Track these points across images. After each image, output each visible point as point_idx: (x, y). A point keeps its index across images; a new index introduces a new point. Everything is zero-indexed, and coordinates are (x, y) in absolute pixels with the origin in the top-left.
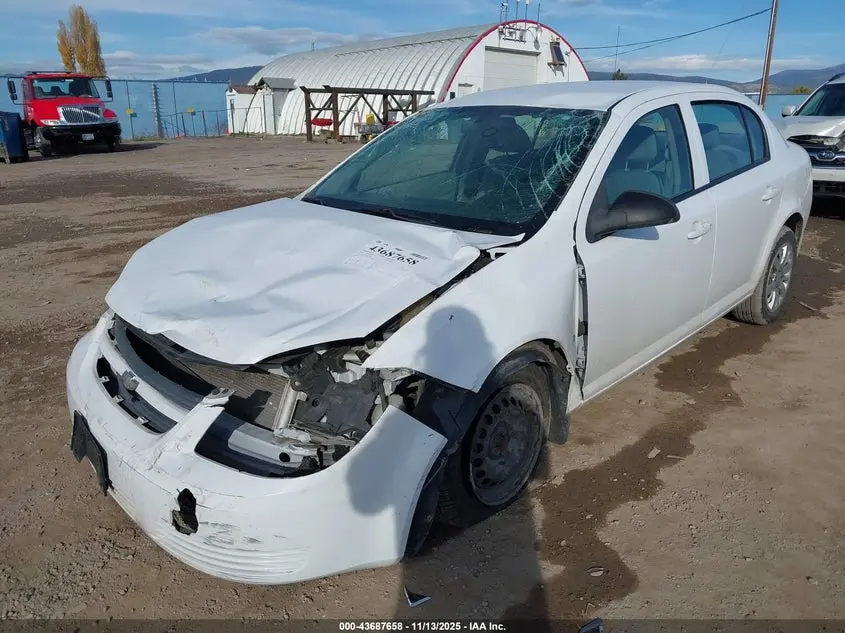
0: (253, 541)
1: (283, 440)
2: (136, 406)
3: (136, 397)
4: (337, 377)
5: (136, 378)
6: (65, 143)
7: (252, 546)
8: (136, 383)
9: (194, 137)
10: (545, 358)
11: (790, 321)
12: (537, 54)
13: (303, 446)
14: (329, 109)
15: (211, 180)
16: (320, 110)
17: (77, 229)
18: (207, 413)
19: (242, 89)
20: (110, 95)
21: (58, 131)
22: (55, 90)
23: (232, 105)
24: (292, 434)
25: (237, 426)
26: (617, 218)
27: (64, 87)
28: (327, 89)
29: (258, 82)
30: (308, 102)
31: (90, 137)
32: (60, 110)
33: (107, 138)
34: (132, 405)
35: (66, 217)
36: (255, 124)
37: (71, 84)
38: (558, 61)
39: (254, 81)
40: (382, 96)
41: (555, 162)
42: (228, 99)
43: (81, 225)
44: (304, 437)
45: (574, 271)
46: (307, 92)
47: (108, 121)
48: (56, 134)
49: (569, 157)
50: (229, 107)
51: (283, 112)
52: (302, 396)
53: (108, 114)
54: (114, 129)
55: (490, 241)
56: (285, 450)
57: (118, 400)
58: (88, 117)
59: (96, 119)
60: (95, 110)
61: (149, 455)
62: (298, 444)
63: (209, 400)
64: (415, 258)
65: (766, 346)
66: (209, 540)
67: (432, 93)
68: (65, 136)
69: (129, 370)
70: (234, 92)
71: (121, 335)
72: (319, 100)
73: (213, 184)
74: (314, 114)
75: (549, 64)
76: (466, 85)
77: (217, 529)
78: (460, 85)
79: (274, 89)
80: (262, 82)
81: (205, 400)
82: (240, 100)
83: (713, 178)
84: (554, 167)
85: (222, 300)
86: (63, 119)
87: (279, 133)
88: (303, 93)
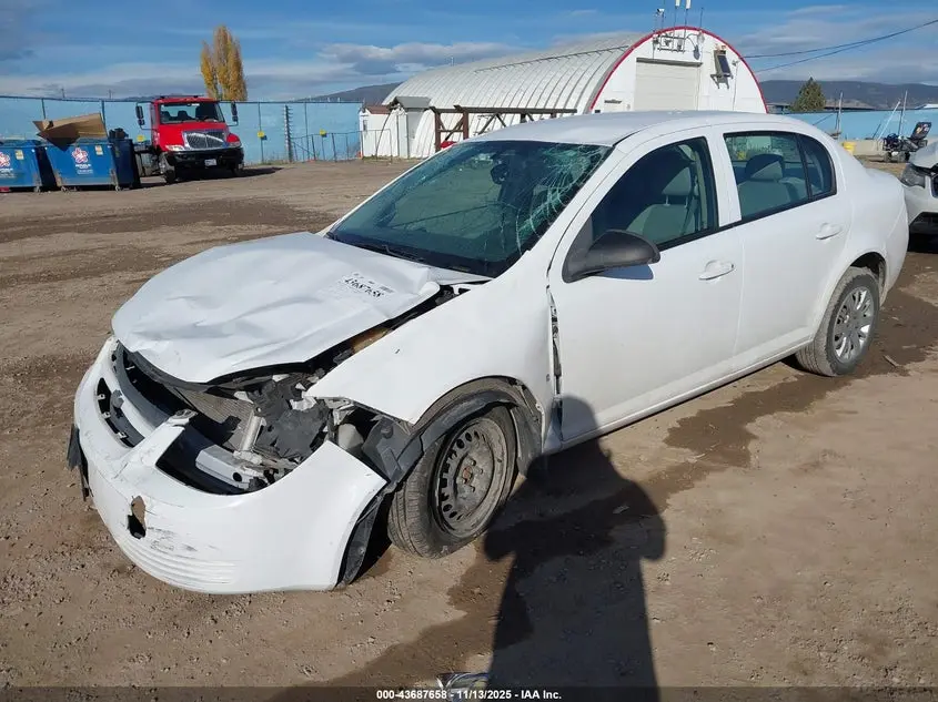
0: (190, 548)
1: (237, 462)
2: (118, 422)
3: (119, 413)
4: (295, 405)
5: (123, 397)
6: (188, 169)
7: (188, 553)
8: (122, 401)
9: (324, 162)
10: (510, 397)
11: (860, 377)
12: (699, 65)
13: (253, 468)
14: (459, 131)
15: (316, 209)
16: (451, 132)
17: (164, 259)
18: (170, 431)
19: (376, 108)
20: (235, 119)
21: (181, 156)
22: (182, 115)
23: (365, 127)
24: (248, 456)
25: (204, 446)
26: (601, 258)
27: (191, 111)
28: (458, 109)
29: (392, 100)
30: (438, 123)
31: (212, 162)
32: (185, 136)
33: (229, 163)
34: (116, 422)
35: (159, 247)
36: (388, 148)
37: (197, 109)
38: (723, 72)
39: (388, 101)
40: (519, 115)
41: (545, 200)
42: (361, 119)
43: (168, 256)
44: (257, 459)
45: (546, 312)
46: (438, 112)
47: (231, 146)
48: (180, 160)
49: (559, 195)
50: (361, 129)
51: (417, 135)
52: (263, 422)
53: (233, 138)
54: (237, 154)
55: (455, 278)
56: (238, 470)
57: (106, 416)
58: (212, 143)
59: (218, 144)
60: (219, 134)
61: (117, 464)
62: (250, 465)
63: (174, 420)
64: (381, 291)
65: (816, 403)
66: (154, 545)
67: (575, 111)
68: (188, 162)
69: (119, 389)
70: (368, 112)
71: (120, 357)
72: (450, 121)
73: (317, 214)
74: (443, 136)
75: (712, 76)
76: (613, 102)
77: (160, 535)
78: (606, 102)
79: (407, 110)
80: (396, 102)
81: (170, 420)
82: (374, 120)
83: (745, 214)
84: (542, 206)
85: (201, 324)
86: (187, 145)
87: (412, 156)
88: (433, 114)
